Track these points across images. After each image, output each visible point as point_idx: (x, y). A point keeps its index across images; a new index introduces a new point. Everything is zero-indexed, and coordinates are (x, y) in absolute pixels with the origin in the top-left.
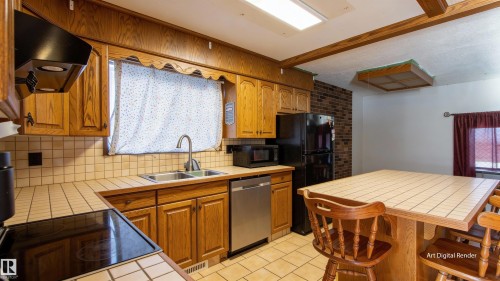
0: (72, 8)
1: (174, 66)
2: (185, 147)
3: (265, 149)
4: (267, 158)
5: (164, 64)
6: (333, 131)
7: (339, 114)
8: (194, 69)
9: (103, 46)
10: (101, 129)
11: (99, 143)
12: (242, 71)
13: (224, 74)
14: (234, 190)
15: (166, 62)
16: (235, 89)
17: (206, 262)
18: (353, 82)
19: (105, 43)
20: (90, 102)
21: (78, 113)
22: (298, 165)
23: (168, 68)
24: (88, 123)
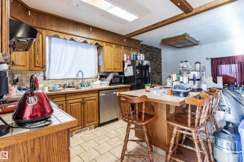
0: (30, 15)
1: (75, 39)
2: (80, 76)
3: (118, 77)
4: (119, 81)
5: (70, 38)
6: (150, 68)
7: (155, 60)
8: (83, 40)
9: (43, 30)
10: (43, 68)
11: (42, 74)
12: (106, 40)
13: (98, 42)
14: (100, 95)
15: (71, 37)
16: (103, 49)
17: (88, 128)
18: (160, 44)
19: (44, 29)
20: (38, 56)
21: (33, 61)
22: (133, 84)
23: (72, 39)
24: (37, 65)
